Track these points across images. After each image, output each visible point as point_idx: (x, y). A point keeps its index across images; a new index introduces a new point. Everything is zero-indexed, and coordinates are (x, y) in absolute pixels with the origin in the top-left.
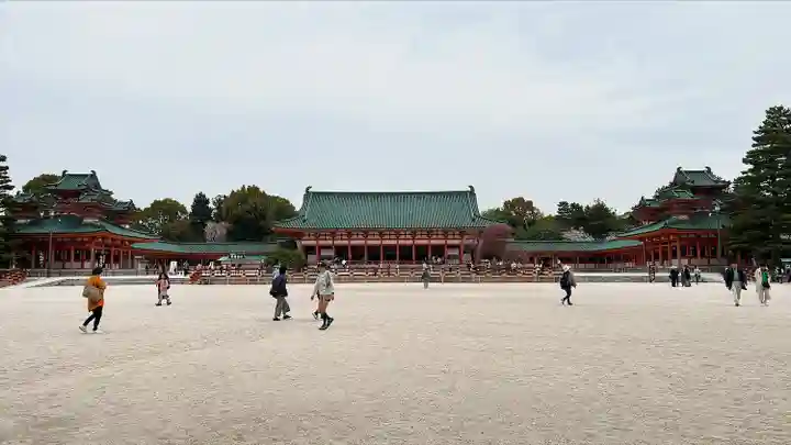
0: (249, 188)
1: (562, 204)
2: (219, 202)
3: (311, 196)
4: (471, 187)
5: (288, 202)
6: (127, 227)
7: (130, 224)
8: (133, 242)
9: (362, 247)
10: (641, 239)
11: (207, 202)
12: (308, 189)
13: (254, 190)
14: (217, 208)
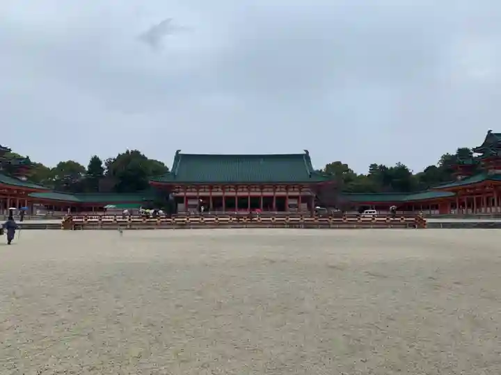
0: (132, 152)
1: (372, 166)
2: (109, 164)
3: (180, 158)
4: (305, 151)
5: (163, 164)
6: (24, 179)
7: (26, 176)
8: (31, 192)
9: (220, 198)
10: (453, 191)
11: (101, 163)
12: (177, 152)
13: (136, 153)
14: (108, 168)
